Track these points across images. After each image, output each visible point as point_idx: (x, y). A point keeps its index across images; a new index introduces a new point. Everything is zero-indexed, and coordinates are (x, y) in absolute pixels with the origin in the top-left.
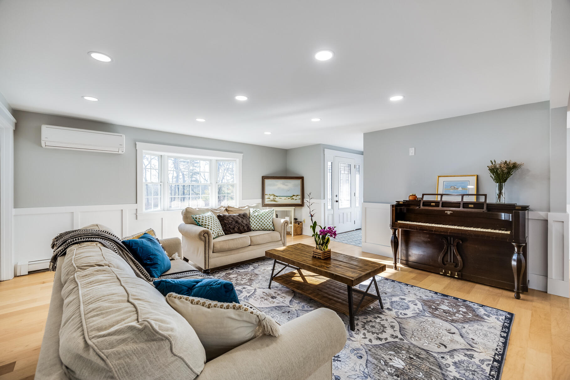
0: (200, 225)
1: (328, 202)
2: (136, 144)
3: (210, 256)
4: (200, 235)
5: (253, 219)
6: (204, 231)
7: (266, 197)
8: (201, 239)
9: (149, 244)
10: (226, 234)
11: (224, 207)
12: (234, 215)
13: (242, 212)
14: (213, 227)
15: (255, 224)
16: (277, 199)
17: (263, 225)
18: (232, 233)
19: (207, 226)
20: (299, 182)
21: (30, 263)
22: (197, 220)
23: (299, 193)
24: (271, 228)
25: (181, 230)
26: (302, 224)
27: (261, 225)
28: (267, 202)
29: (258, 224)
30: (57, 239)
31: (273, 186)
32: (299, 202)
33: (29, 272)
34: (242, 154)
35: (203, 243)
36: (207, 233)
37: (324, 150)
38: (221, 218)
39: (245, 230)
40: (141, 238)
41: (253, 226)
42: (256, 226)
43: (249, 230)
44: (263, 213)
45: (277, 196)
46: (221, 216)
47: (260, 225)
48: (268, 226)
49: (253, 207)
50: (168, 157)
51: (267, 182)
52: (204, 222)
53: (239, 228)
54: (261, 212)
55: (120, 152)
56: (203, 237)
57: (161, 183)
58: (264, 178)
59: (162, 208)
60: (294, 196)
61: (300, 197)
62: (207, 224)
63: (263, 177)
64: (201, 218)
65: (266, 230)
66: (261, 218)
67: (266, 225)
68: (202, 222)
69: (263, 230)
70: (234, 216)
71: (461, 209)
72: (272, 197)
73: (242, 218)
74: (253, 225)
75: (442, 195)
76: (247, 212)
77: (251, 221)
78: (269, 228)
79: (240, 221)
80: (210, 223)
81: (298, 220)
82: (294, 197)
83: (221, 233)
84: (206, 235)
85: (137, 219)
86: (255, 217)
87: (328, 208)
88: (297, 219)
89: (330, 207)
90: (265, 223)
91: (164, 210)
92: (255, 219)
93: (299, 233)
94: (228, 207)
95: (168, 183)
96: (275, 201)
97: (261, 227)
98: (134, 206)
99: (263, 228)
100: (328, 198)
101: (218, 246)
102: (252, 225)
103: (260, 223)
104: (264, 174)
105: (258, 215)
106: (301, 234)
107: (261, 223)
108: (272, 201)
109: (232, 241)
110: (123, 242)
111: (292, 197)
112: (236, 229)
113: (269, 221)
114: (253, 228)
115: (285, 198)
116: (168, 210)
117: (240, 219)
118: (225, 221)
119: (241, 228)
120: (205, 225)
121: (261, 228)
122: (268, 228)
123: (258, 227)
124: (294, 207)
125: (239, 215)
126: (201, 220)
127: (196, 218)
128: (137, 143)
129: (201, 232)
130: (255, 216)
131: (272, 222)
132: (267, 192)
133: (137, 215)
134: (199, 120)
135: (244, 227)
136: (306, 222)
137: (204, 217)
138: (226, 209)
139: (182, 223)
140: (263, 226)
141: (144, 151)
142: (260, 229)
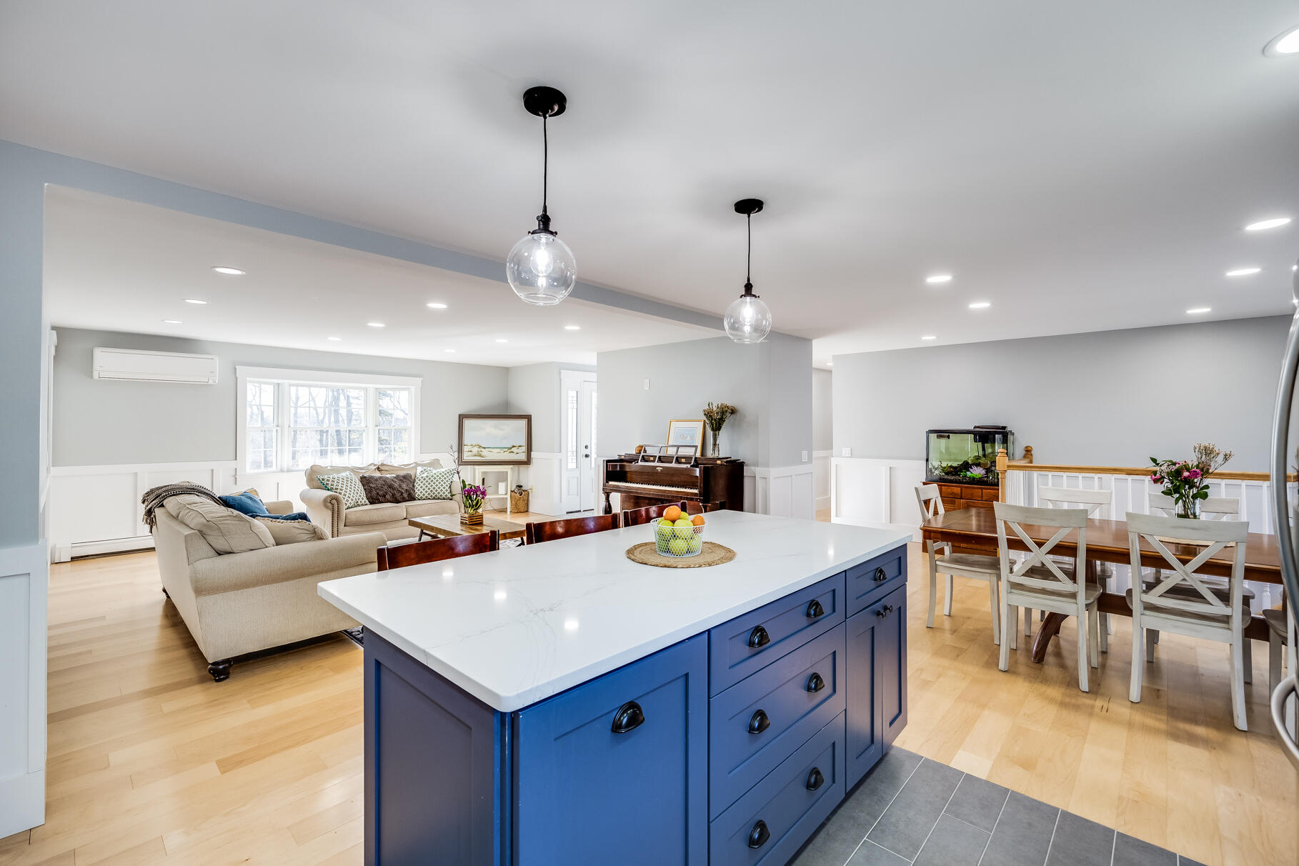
0: (328, 490)
1: (570, 458)
2: (236, 369)
3: (340, 531)
4: (325, 501)
5: (419, 483)
6: (330, 496)
7: (466, 449)
8: (326, 507)
9: (249, 501)
10: (371, 503)
11: (375, 465)
12: (388, 476)
13: (402, 473)
14: (348, 492)
15: (421, 490)
16: (485, 452)
17: (434, 491)
18: (382, 502)
19: (338, 491)
20: (524, 422)
21: (74, 545)
22: (325, 482)
23: (523, 442)
24: (446, 496)
25: (304, 498)
26: (528, 494)
27: (431, 491)
28: (467, 457)
29: (426, 489)
30: (148, 494)
31: (478, 432)
32: (523, 457)
33: (72, 558)
34: (421, 379)
35: (330, 513)
36: (337, 499)
37: (560, 373)
38: (365, 481)
39: (404, 498)
40: (242, 495)
41: (419, 493)
42: (424, 492)
43: (412, 498)
44: (435, 474)
45: (484, 448)
46: (365, 477)
47: (429, 491)
48: (441, 493)
49: (422, 465)
50: (290, 385)
51: (468, 423)
52: (335, 485)
53: (393, 495)
54: (434, 472)
55: (211, 382)
56: (329, 504)
57: (278, 428)
58: (462, 418)
59: (279, 467)
60: (514, 446)
61: (524, 449)
62: (339, 487)
63: (460, 415)
64: (331, 479)
65: (439, 499)
66: (432, 481)
67: (439, 490)
68: (332, 485)
69: (434, 499)
70: (387, 478)
71: (674, 465)
72: (475, 450)
73: (401, 480)
74: (419, 490)
75: (678, 447)
76: (412, 473)
77: (416, 485)
78: (444, 496)
79: (396, 485)
80: (344, 486)
81: (523, 488)
82: (513, 449)
83: (363, 501)
84: (334, 501)
85: (236, 484)
86: (422, 480)
87: (569, 467)
88: (521, 486)
89: (572, 465)
90: (437, 488)
91: (282, 471)
92: (422, 482)
93: (522, 509)
94: (382, 465)
95: (289, 426)
96: (480, 456)
97: (432, 494)
98: (233, 464)
99: (433, 496)
100: (570, 449)
101: (353, 517)
102: (416, 491)
103: (429, 489)
104: (463, 411)
105: (427, 477)
106: (527, 511)
107: (432, 489)
108: (475, 456)
109: (375, 511)
110: (219, 498)
111: (511, 448)
112: (388, 497)
113: (444, 485)
114: (419, 495)
115: (499, 450)
116: (289, 471)
117: (398, 482)
118: (371, 485)
119: (398, 495)
120: (337, 489)
121: (431, 496)
122: (441, 496)
123: (426, 495)
124: (512, 466)
125: (397, 477)
126: (330, 483)
127: (323, 479)
128: (237, 367)
129: (327, 497)
130: (422, 477)
131: (450, 487)
132: (466, 440)
133: (236, 478)
134: (331, 338)
135: (402, 493)
136: (534, 490)
137: (336, 478)
138: (378, 468)
139: (305, 488)
140: (434, 493)
141: (248, 379)
142: (429, 497)
